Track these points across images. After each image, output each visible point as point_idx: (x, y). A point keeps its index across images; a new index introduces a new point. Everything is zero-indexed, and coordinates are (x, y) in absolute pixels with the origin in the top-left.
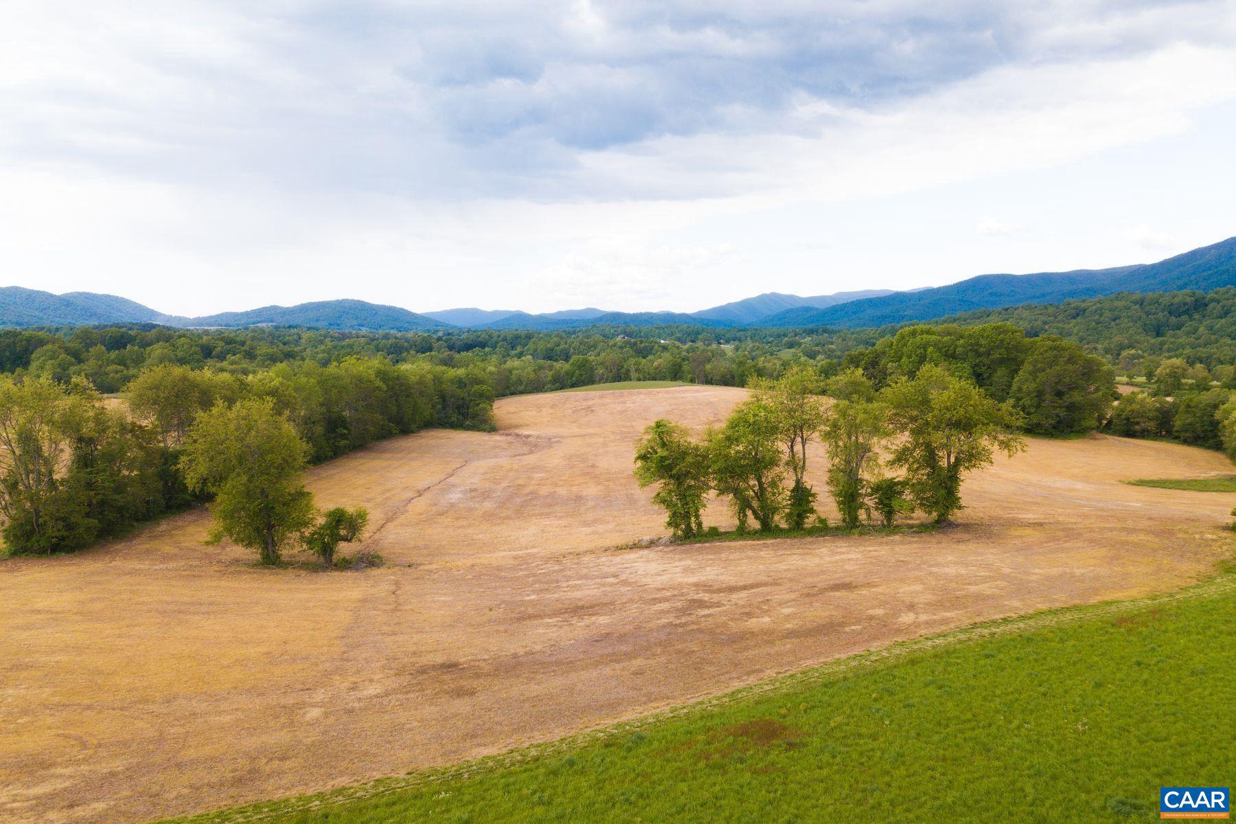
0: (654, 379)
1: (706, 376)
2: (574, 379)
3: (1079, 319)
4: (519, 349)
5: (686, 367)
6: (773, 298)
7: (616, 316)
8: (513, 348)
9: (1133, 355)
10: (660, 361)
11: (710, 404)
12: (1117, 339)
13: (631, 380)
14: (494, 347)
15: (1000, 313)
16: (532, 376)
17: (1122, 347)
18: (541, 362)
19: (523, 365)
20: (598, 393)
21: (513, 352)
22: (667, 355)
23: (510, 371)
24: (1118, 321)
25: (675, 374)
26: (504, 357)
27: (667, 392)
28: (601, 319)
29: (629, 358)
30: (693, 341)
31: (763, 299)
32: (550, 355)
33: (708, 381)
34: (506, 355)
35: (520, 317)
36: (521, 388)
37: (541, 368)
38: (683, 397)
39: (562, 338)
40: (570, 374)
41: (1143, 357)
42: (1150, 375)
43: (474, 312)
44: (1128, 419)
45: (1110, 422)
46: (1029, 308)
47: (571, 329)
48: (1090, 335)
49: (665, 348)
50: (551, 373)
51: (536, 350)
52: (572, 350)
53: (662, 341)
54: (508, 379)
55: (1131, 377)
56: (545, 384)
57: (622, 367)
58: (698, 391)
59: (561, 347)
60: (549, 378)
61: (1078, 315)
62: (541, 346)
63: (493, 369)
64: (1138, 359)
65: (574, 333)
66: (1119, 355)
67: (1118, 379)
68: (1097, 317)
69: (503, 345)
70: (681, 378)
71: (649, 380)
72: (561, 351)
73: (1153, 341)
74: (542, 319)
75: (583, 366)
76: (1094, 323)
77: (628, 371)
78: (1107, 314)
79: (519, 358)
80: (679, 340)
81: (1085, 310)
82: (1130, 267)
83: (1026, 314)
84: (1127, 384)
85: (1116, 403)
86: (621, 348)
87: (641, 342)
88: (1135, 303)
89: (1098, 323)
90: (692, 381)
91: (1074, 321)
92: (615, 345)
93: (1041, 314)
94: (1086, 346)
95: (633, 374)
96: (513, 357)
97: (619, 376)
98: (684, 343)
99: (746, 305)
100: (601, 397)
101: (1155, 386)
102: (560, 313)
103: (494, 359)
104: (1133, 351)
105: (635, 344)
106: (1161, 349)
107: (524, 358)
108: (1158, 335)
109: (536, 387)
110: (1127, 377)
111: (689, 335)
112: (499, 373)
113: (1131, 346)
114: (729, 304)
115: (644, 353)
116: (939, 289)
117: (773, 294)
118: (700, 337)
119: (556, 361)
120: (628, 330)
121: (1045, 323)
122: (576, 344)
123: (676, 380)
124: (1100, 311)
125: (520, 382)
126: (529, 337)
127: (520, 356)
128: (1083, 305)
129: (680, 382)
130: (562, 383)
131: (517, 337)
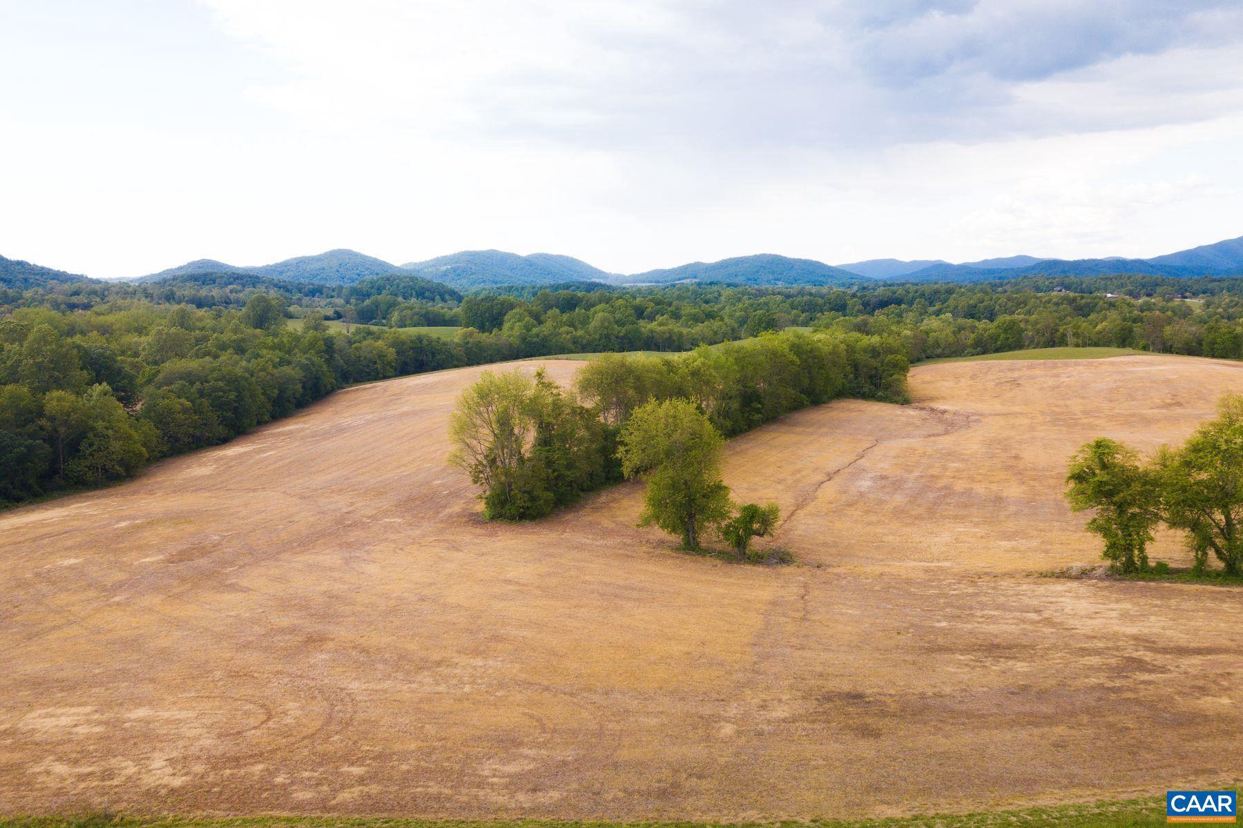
0: (1096, 345)
1: (1164, 343)
2: (999, 343)
4: (938, 306)
5: (1137, 328)
7: (1053, 266)
8: (931, 304)
10: (1108, 323)
11: (1167, 382)
13: (1067, 345)
14: (911, 303)
16: (951, 339)
18: (961, 321)
19: (938, 325)
20: (1026, 362)
21: (931, 309)
22: (1113, 315)
23: (927, 333)
25: (1124, 339)
26: (921, 314)
27: (1112, 364)
28: (1033, 268)
29: (1065, 316)
30: (1149, 295)
32: (972, 313)
33: (1167, 348)
34: (923, 313)
35: (941, 268)
36: (939, 351)
37: (961, 329)
38: (1132, 372)
39: (986, 293)
40: (994, 338)
43: (892, 263)
47: (997, 281)
49: (1112, 305)
50: (973, 336)
51: (956, 307)
52: (997, 307)
53: (1109, 295)
54: (925, 341)
56: (965, 347)
57: (1057, 330)
58: (1151, 364)
59: (986, 303)
60: (970, 342)
62: (963, 302)
63: (908, 332)
65: (1001, 285)
69: (919, 302)
70: (1130, 345)
71: (1089, 345)
72: (985, 309)
74: (964, 269)
75: (1011, 328)
77: (1064, 335)
79: (937, 315)
80: (1131, 294)
86: (1057, 304)
87: (1082, 298)
90: (1145, 348)
92: (1049, 302)
95: (1071, 339)
96: (931, 315)
97: (1053, 340)
98: (1137, 297)
100: (1030, 367)
102: (986, 261)
103: (910, 317)
105: (1074, 300)
107: (942, 316)
109: (954, 351)
111: (1144, 286)
112: (915, 336)
114: (1199, 248)
115: (1084, 311)
118: (1159, 290)
119: (979, 319)
120: (1067, 281)
122: (1003, 299)
123: (1124, 347)
125: (937, 344)
126: (950, 292)
127: (938, 313)
129: (1128, 350)
130: (984, 347)
131: (937, 292)
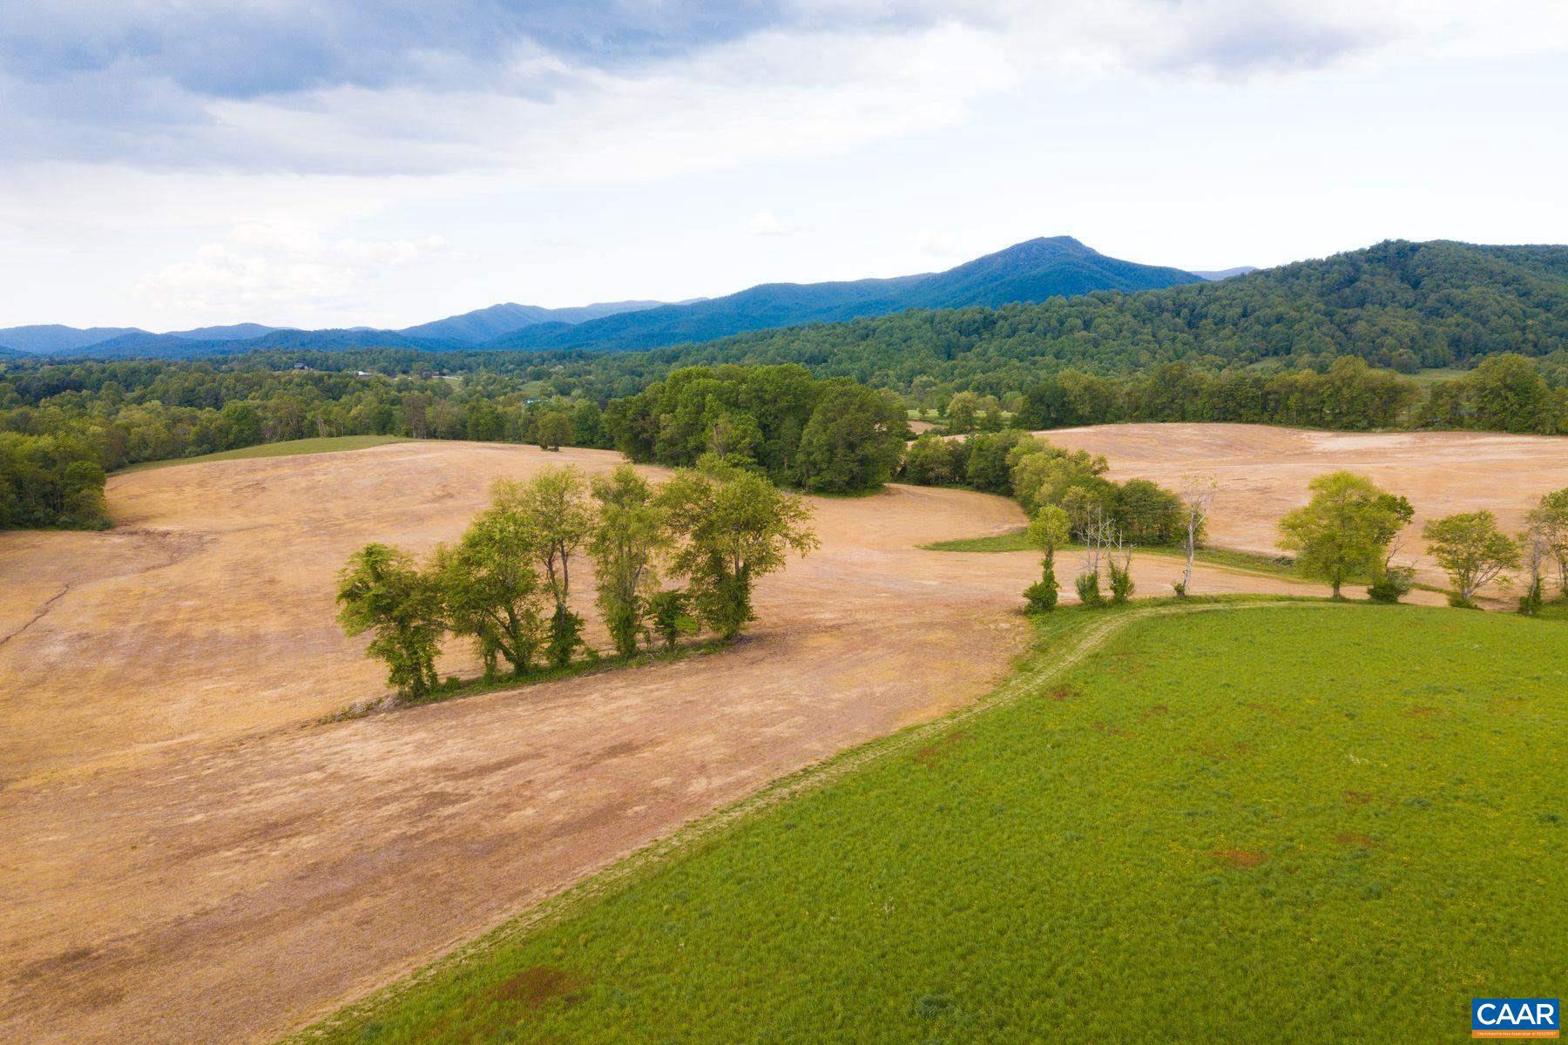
0: (353, 433)
1: (427, 427)
2: (231, 437)
3: (869, 341)
4: (138, 392)
5: (397, 412)
6: (510, 311)
7: (288, 338)
8: (129, 387)
9: (925, 382)
10: (363, 406)
11: (435, 471)
12: (909, 363)
13: (318, 436)
14: (97, 387)
15: (785, 334)
16: (164, 436)
17: (914, 373)
18: (174, 410)
19: (140, 417)
20: (270, 460)
21: (130, 395)
22: (368, 396)
23: (127, 428)
24: (908, 343)
25: (383, 425)
26: (114, 404)
27: (374, 454)
28: (266, 339)
29: (313, 399)
30: (404, 372)
31: (497, 311)
32: (190, 399)
33: (432, 434)
34: (118, 401)
35: (135, 338)
36: (148, 452)
37: (176, 420)
38: (396, 463)
39: (206, 372)
40: (224, 431)
41: (935, 385)
42: (942, 409)
44: (922, 465)
45: (904, 469)
46: (816, 327)
47: (220, 356)
48: (880, 359)
49: (365, 385)
50: (194, 429)
51: (166, 391)
52: (224, 391)
53: (361, 373)
54: (124, 440)
55: (923, 412)
56: (185, 444)
57: (304, 418)
58: (415, 452)
59: (208, 385)
60: (191, 437)
61: (867, 336)
62: (175, 385)
63: (98, 429)
64: (930, 386)
65: (225, 362)
66: (911, 382)
67: (911, 413)
68: (887, 338)
69: (109, 387)
70: (391, 431)
71: (345, 434)
72: (208, 392)
73: (945, 364)
74: (172, 341)
75: (245, 417)
76: (884, 345)
77: (313, 423)
78: (898, 335)
79: (140, 404)
80: (385, 371)
81: (874, 331)
82: (918, 276)
83: (812, 334)
84: (920, 420)
85: (910, 443)
86: (300, 385)
87: (330, 376)
88: (925, 321)
89: (888, 345)
90: (408, 434)
91: (864, 344)
92: (290, 382)
93: (829, 335)
94: (877, 373)
95: (322, 428)
96: (129, 403)
97: (300, 430)
98: (391, 374)
99: (474, 318)
100: (276, 466)
101: (948, 421)
102: (199, 331)
103: (97, 408)
104: (925, 378)
105: (321, 379)
106: (952, 374)
107: (147, 404)
108: (950, 357)
109: (170, 451)
110: (920, 411)
111: (398, 362)
112: (109, 435)
113: (922, 372)
114: (451, 318)
115: (334, 393)
116: (714, 302)
117: (510, 305)
118: (414, 366)
119: (201, 408)
120: (309, 356)
121: (834, 346)
122: (230, 381)
123: (385, 434)
124: (889, 331)
125: (144, 443)
126: (155, 371)
127: (140, 401)
128: (873, 325)
129: (390, 437)
130: (211, 444)
131: (134, 372)
